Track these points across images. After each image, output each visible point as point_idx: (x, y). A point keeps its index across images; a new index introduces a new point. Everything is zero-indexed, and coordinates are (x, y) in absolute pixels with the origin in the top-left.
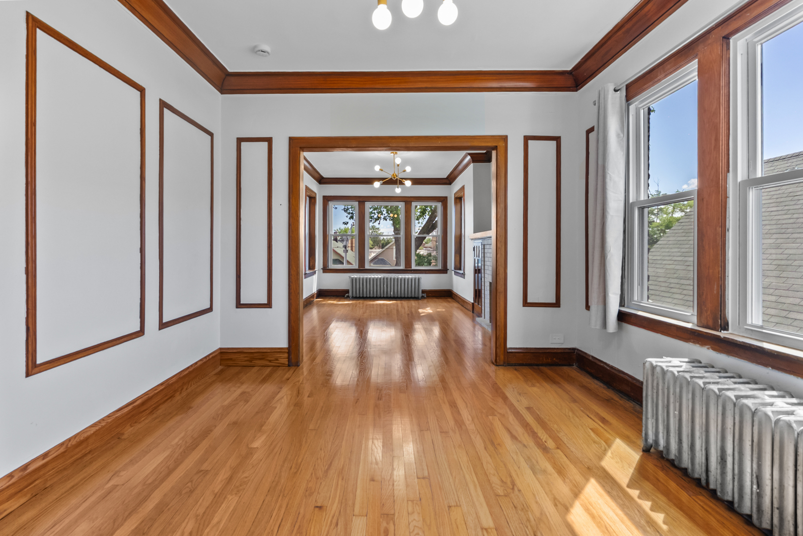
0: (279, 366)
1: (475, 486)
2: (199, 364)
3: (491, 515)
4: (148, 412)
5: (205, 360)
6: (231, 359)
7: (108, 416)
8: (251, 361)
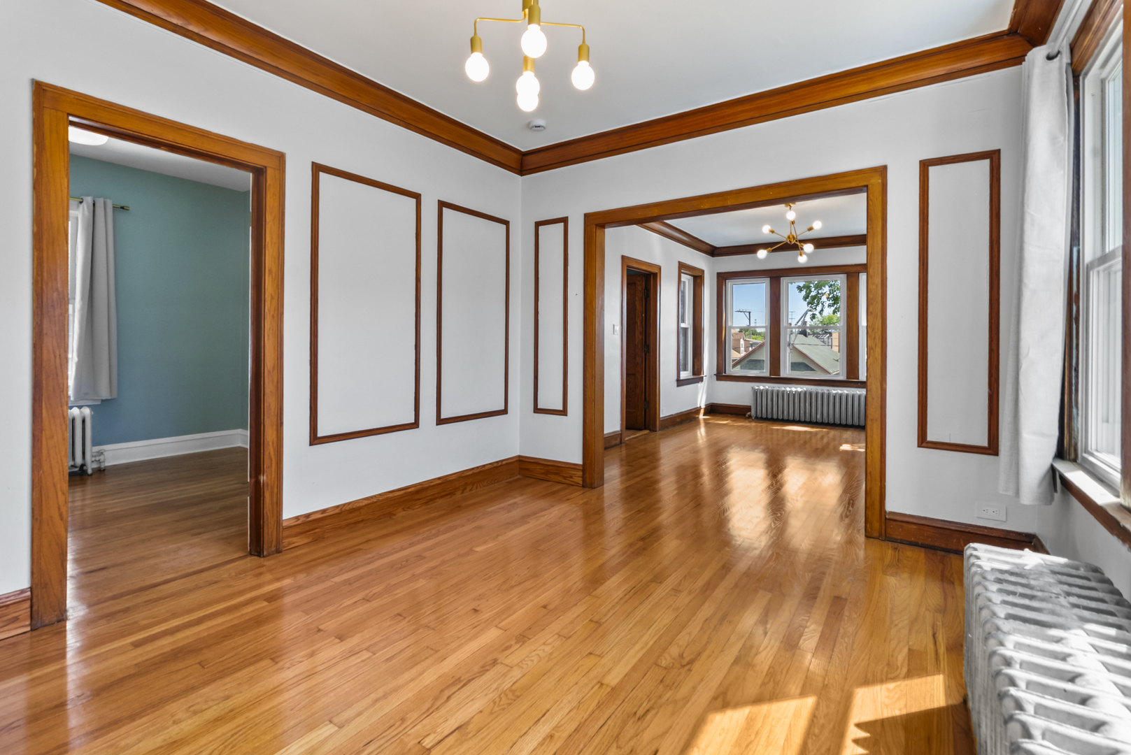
0: (573, 485)
1: (642, 648)
2: (487, 467)
3: (625, 676)
4: (422, 501)
5: (495, 465)
6: (528, 469)
7: (380, 495)
8: (546, 475)
